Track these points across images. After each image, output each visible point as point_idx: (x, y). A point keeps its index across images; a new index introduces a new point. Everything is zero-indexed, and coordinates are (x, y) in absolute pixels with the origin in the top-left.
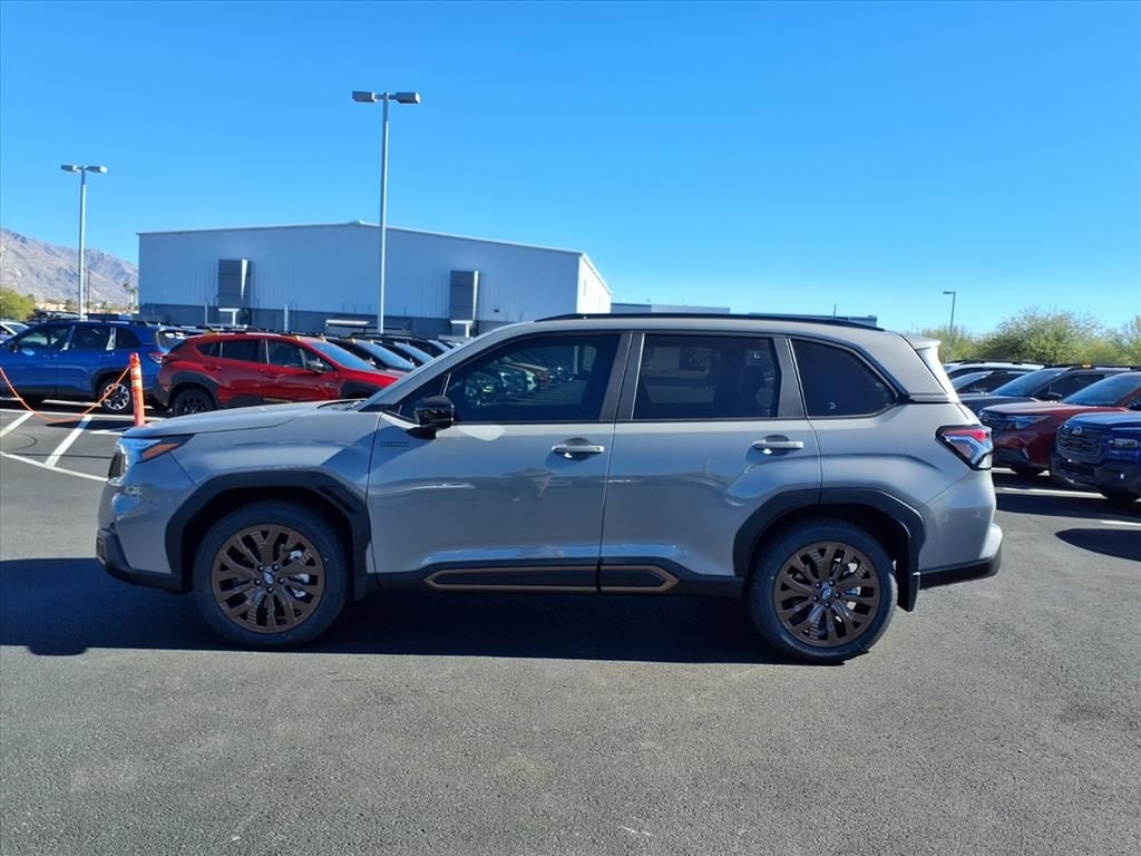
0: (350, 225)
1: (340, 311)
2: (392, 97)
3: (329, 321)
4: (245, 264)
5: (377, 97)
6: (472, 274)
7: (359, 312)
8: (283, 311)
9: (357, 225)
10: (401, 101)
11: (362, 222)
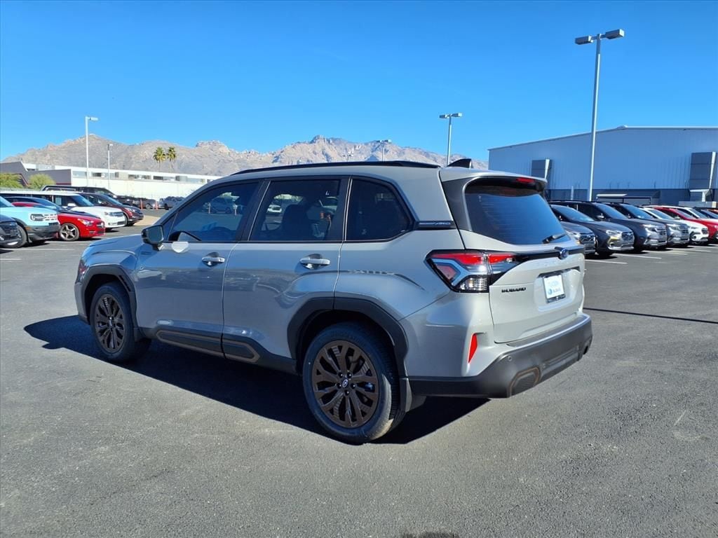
0: (618, 129)
1: (608, 188)
2: (603, 36)
3: (599, 195)
4: (547, 162)
5: (593, 38)
6: (711, 154)
7: (621, 188)
8: (570, 190)
9: (624, 129)
10: (610, 38)
11: (626, 127)
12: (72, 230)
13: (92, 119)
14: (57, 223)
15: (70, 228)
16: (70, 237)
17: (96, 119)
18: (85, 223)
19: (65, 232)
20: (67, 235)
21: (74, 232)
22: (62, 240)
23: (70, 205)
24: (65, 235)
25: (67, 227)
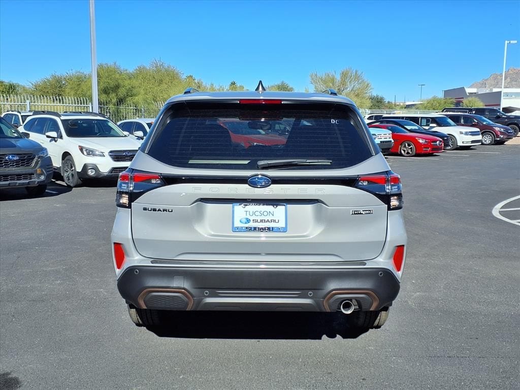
12: (410, 147)
13: (512, 42)
14: (391, 141)
15: (409, 145)
16: (408, 153)
17: (516, 42)
18: (421, 141)
19: (405, 149)
20: (406, 152)
21: (411, 148)
22: (401, 155)
23: (431, 125)
24: (404, 151)
25: (407, 144)
